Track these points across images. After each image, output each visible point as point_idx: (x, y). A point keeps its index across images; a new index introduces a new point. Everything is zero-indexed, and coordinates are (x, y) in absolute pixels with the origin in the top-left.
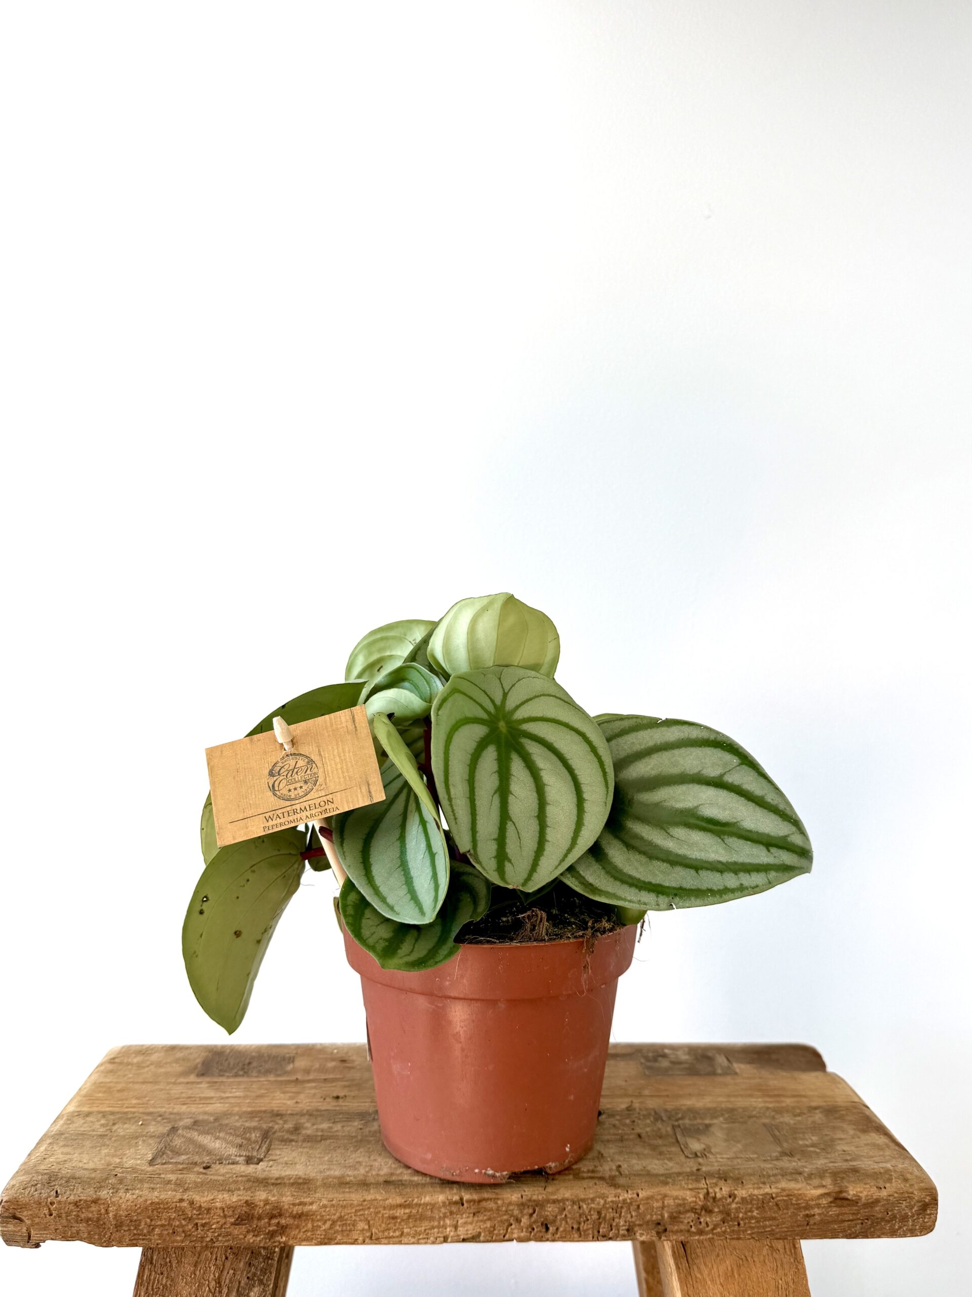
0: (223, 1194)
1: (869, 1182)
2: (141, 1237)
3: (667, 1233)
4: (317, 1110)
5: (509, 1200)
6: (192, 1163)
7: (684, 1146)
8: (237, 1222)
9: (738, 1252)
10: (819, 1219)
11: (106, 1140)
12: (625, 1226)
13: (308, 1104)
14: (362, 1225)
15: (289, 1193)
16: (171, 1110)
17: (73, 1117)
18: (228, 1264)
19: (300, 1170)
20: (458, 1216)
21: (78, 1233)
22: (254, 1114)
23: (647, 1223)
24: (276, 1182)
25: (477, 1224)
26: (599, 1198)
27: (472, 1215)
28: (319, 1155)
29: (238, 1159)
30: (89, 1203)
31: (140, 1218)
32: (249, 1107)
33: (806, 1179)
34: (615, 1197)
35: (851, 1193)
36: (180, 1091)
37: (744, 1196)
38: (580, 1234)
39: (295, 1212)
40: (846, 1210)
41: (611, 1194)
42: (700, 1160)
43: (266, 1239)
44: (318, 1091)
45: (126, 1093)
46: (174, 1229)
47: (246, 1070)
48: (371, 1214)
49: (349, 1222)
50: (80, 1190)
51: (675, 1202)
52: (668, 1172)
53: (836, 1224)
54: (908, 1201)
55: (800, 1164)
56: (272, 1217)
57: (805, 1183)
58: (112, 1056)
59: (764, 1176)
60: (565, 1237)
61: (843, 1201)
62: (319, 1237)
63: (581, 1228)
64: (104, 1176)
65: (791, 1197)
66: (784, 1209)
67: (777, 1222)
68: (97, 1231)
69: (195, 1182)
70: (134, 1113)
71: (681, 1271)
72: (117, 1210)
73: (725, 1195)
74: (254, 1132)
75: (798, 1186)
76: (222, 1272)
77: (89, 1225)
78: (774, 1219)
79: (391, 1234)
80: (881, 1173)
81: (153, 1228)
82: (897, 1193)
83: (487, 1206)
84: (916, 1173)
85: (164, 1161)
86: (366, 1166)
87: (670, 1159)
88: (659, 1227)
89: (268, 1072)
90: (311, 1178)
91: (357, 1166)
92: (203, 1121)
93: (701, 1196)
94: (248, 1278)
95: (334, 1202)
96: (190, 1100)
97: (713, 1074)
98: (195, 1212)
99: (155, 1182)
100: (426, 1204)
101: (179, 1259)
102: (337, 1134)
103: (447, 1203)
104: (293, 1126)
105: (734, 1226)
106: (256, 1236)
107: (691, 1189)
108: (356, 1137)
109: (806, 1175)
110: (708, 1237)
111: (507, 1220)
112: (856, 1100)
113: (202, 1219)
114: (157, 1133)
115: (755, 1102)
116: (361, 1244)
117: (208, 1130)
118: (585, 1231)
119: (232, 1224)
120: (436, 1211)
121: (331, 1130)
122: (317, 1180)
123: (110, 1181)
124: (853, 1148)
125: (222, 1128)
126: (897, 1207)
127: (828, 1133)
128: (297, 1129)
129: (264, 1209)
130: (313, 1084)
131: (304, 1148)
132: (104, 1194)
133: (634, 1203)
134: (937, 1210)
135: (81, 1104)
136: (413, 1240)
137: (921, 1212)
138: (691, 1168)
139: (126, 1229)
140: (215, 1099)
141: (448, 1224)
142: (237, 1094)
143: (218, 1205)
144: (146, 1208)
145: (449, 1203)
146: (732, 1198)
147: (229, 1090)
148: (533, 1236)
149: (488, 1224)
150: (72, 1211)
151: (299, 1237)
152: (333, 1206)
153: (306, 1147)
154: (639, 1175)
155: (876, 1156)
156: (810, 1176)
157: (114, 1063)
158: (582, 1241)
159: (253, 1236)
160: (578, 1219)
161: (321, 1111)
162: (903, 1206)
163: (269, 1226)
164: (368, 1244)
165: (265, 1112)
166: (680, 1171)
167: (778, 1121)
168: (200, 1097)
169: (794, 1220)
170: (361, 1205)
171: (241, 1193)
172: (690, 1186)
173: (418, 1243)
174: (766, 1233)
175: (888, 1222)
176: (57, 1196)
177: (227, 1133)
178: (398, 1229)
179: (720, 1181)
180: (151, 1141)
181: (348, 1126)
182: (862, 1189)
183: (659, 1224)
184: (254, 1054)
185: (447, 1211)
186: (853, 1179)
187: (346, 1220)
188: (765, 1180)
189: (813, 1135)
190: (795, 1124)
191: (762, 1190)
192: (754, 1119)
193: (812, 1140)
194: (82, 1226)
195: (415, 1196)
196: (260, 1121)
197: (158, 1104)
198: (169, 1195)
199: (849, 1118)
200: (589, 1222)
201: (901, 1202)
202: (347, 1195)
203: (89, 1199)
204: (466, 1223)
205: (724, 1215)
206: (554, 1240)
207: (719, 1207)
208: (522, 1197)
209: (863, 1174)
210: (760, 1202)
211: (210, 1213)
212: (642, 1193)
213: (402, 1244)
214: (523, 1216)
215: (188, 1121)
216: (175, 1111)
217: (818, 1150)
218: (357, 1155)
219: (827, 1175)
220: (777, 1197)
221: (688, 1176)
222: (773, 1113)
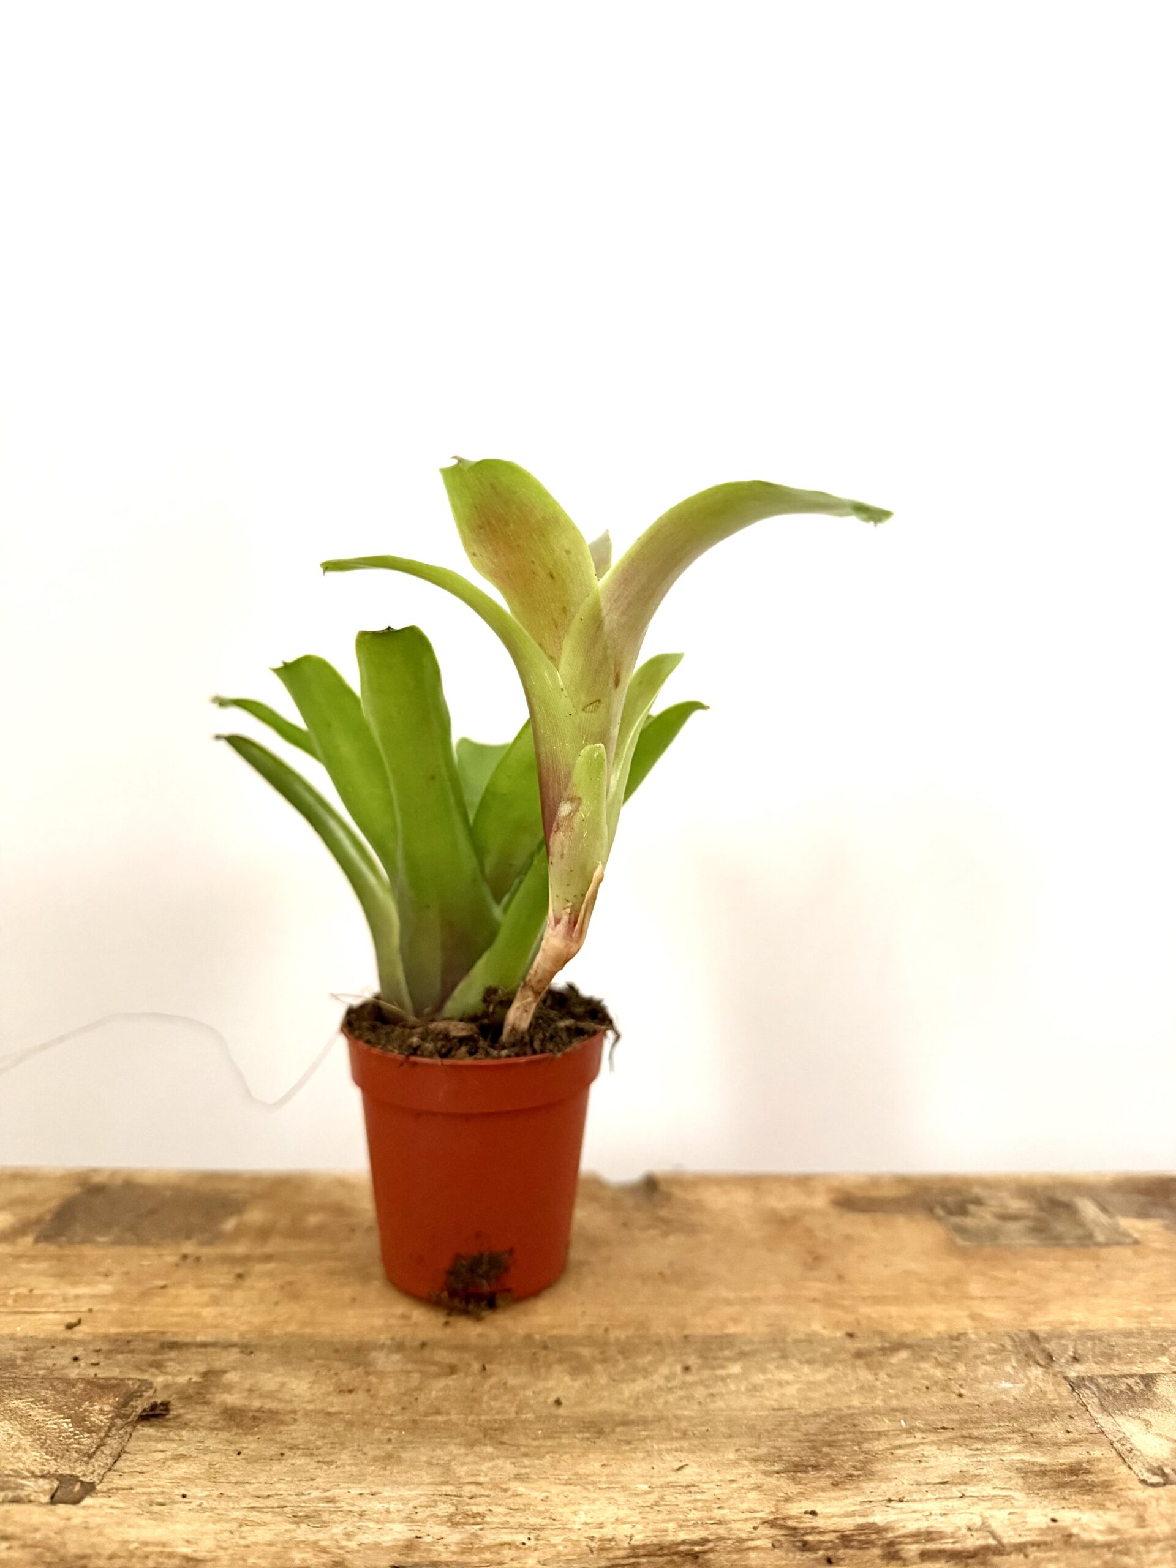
4: (263, 1337)
7: (1121, 1442)
13: (244, 1319)
22: (119, 1345)
28: (239, 1475)
29: (34, 1484)
32: (115, 1323)
44: (274, 1284)
47: (140, 1229)
74: (103, 1397)
86: (351, 1515)
89: (185, 1234)
90: (203, 1555)
97: (1086, 1240)
102: (296, 1405)
104: (198, 1379)
121: (283, 1394)
122: (218, 1561)
125: (31, 1383)
131: (208, 1448)
140: (47, 1301)
147: (89, 1279)
153: (213, 1448)
161: (270, 1337)
165: (145, 1337)
168: (18, 1295)
177: (35, 1401)
184: (168, 1193)
196: (127, 1363)
218: (332, 1476)
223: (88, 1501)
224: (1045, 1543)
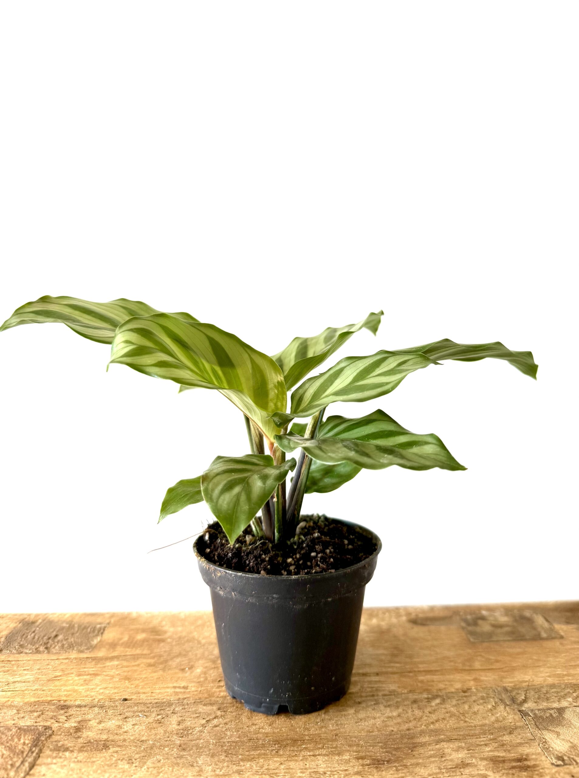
4: (111, 700)
13: (101, 691)
22: (36, 707)
89: (71, 646)
97: (537, 638)
104: (76, 725)
108: (145, 741)
121: (119, 732)
128: (78, 730)
130: (116, 663)
131: (78, 761)
142: (27, 677)
147: (20, 672)
153: (81, 762)
161: (115, 701)
165: (49, 703)
181: (140, 724)
184: (64, 625)
196: (39, 716)
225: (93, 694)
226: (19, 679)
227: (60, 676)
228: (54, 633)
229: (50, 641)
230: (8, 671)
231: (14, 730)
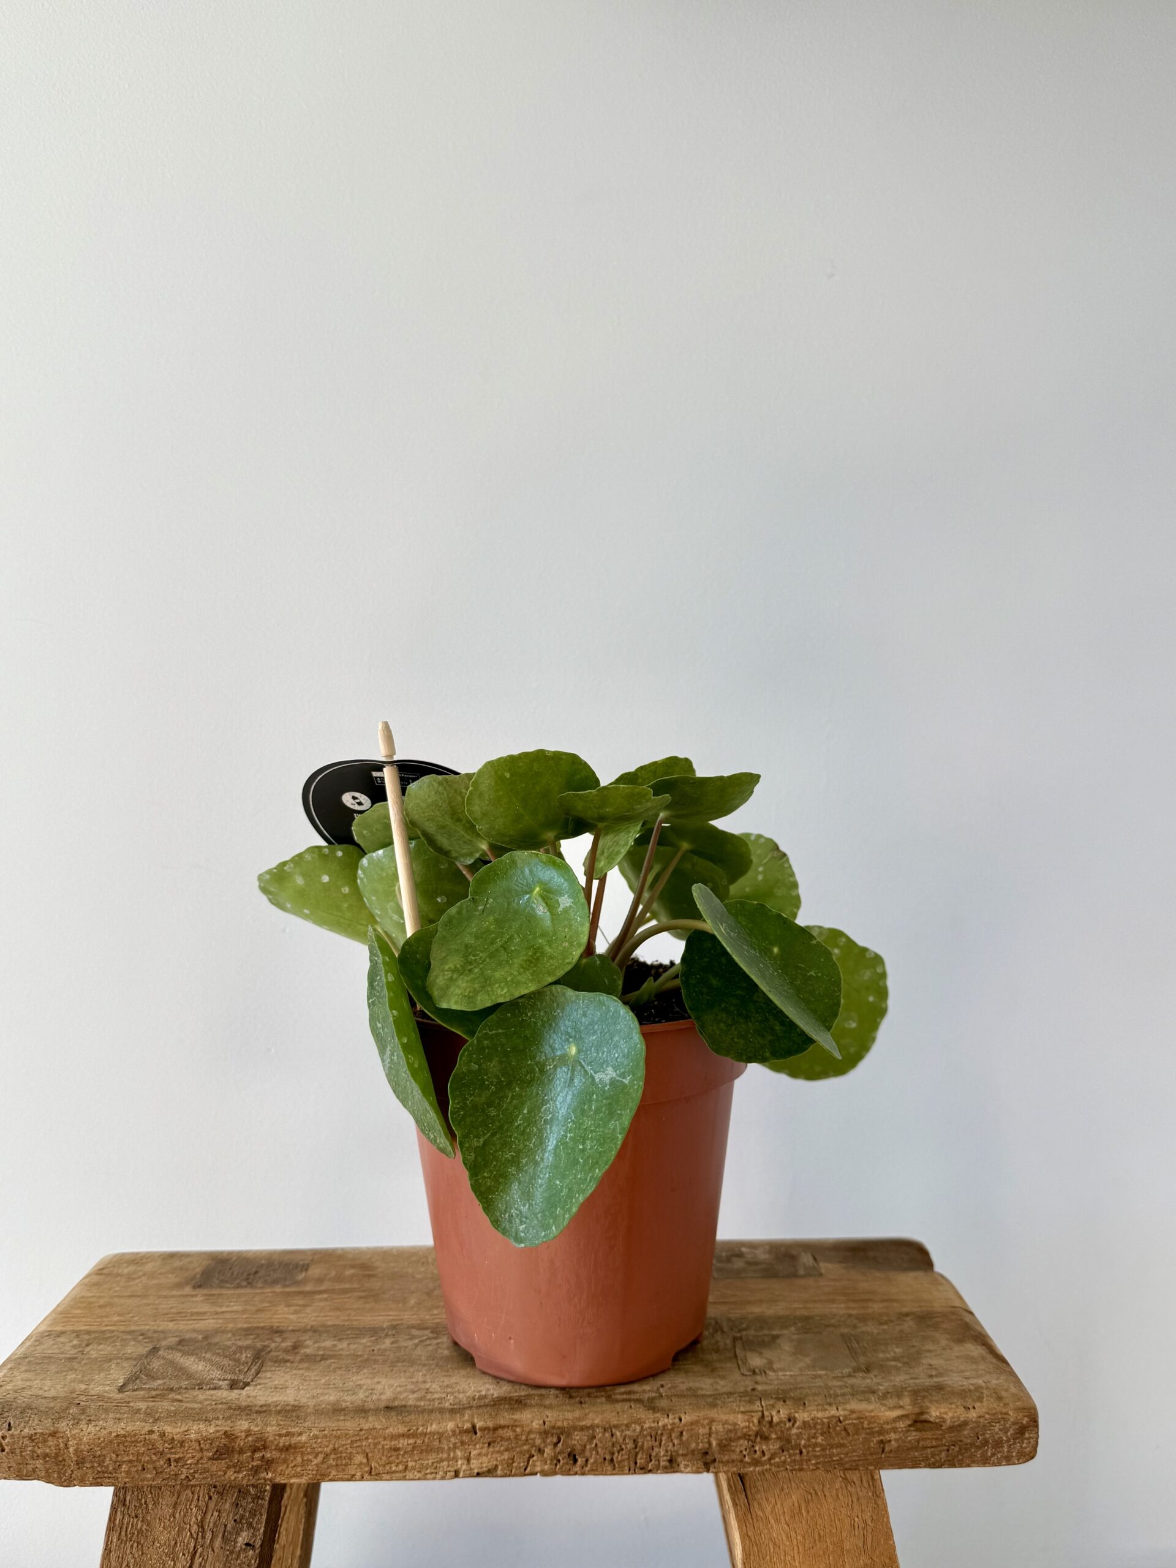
0: (199, 1424)
1: (956, 1401)
2: (106, 1475)
3: (716, 1464)
4: (323, 1326)
5: (530, 1427)
6: (167, 1390)
7: (742, 1361)
8: (216, 1456)
9: (805, 1484)
10: (896, 1445)
11: (74, 1364)
12: (667, 1456)
13: (313, 1318)
14: (360, 1458)
15: (274, 1422)
16: (155, 1328)
17: (43, 1337)
18: (212, 1505)
19: (289, 1397)
20: (470, 1447)
21: (34, 1471)
22: (250, 1331)
23: (693, 1451)
24: (260, 1409)
25: (494, 1456)
26: (635, 1423)
27: (487, 1445)
28: (316, 1378)
29: (221, 1383)
30: (46, 1436)
31: (104, 1452)
32: (244, 1323)
33: (879, 1399)
34: (654, 1422)
35: (934, 1414)
36: (170, 1306)
37: (806, 1419)
38: (614, 1466)
39: (281, 1445)
40: (929, 1434)
41: (648, 1419)
42: (759, 1378)
43: (249, 1475)
44: (327, 1303)
45: (108, 1309)
46: (143, 1465)
47: (250, 1281)
48: (369, 1446)
49: (344, 1455)
50: (36, 1421)
51: (724, 1428)
52: (718, 1392)
53: (916, 1451)
54: (1002, 1423)
55: (875, 1380)
56: (255, 1450)
57: (879, 1404)
58: (101, 1267)
59: (830, 1396)
60: (596, 1470)
61: (924, 1424)
62: (310, 1472)
63: (615, 1459)
64: (65, 1405)
65: (862, 1420)
66: (853, 1435)
67: (846, 1449)
68: (56, 1468)
69: (167, 1410)
70: (113, 1331)
71: (739, 1508)
72: (77, 1444)
73: (784, 1419)
74: (246, 1352)
75: (871, 1407)
76: (205, 1514)
77: (47, 1461)
78: (842, 1445)
79: (394, 1468)
80: (970, 1391)
81: (119, 1465)
82: (989, 1414)
83: (504, 1435)
84: (1013, 1390)
85: (136, 1387)
86: (367, 1389)
87: (723, 1377)
88: (708, 1457)
89: (275, 1282)
90: (301, 1404)
91: (356, 1391)
92: (191, 1340)
93: (756, 1421)
94: (235, 1521)
95: (326, 1432)
96: (181, 1315)
97: (795, 1275)
98: (166, 1445)
99: (121, 1411)
100: (433, 1434)
101: (156, 1499)
102: (341, 1352)
103: (458, 1432)
104: (292, 1344)
105: (794, 1455)
106: (238, 1472)
107: (743, 1412)
108: (361, 1356)
109: (881, 1394)
110: (765, 1468)
111: (528, 1451)
112: (957, 1303)
113: (175, 1454)
114: (135, 1355)
115: (837, 1308)
116: (360, 1480)
117: (194, 1350)
118: (618, 1462)
119: (210, 1459)
120: (444, 1442)
121: (334, 1349)
122: (308, 1406)
123: (71, 1411)
124: (942, 1362)
125: (210, 1347)
126: (990, 1430)
127: (915, 1344)
128: (295, 1347)
129: (246, 1440)
130: (325, 1296)
131: (299, 1369)
132: (62, 1426)
133: (676, 1429)
134: (1038, 1433)
135: (55, 1322)
136: (418, 1475)
137: (1018, 1435)
138: (748, 1386)
139: (88, 1465)
140: (208, 1314)
141: (460, 1456)
142: (235, 1308)
143: (192, 1436)
144: (111, 1442)
145: (460, 1432)
146: (792, 1422)
148: (561, 1468)
149: (506, 1456)
150: (27, 1446)
151: (287, 1472)
152: (325, 1436)
153: (302, 1369)
154: (683, 1396)
155: (967, 1371)
156: (885, 1395)
157: (101, 1274)
158: (616, 1474)
159: (235, 1472)
160: (611, 1449)
161: (326, 1326)
162: (996, 1429)
163: (252, 1461)
164: (367, 1480)
165: (263, 1328)
166: (731, 1390)
167: (859, 1330)
168: (191, 1312)
169: (866, 1447)
170: (358, 1435)
171: (220, 1423)
172: (742, 1409)
173: (425, 1479)
174: (833, 1463)
175: (979, 1448)
176: (10, 1427)
177: (214, 1354)
178: (400, 1463)
179: (778, 1402)
180: (125, 1364)
181: (355, 1344)
182: (946, 1410)
183: (706, 1453)
184: (263, 1262)
185: (457, 1441)
186: (936, 1399)
187: (341, 1453)
188: (832, 1400)
189: (897, 1347)
190: (879, 1334)
191: (827, 1412)
192: (831, 1329)
193: (895, 1352)
194: (39, 1464)
195: (420, 1423)
196: (255, 1339)
197: (142, 1321)
198: (138, 1426)
199: (944, 1326)
200: (624, 1452)
201: (994, 1424)
202: (341, 1424)
203: (47, 1431)
204: (479, 1455)
205: (784, 1443)
206: (583, 1474)
207: (776, 1433)
208: (544, 1423)
209: (949, 1392)
210: (826, 1426)
211: (184, 1446)
212: (685, 1418)
213: (406, 1480)
214: (544, 1447)
215: (173, 1340)
216: (161, 1328)
217: (900, 1365)
218: (358, 1377)
219: (906, 1393)
220: (845, 1420)
221: (741, 1396)
222: (856, 1321)
223: (246, 1388)
224: (682, 1396)
225: (305, 1320)
226: (228, 1309)
227: (268, 1307)
228: (254, 1270)
229: (251, 1277)
230: (213, 1303)
231: (234, 1348)
